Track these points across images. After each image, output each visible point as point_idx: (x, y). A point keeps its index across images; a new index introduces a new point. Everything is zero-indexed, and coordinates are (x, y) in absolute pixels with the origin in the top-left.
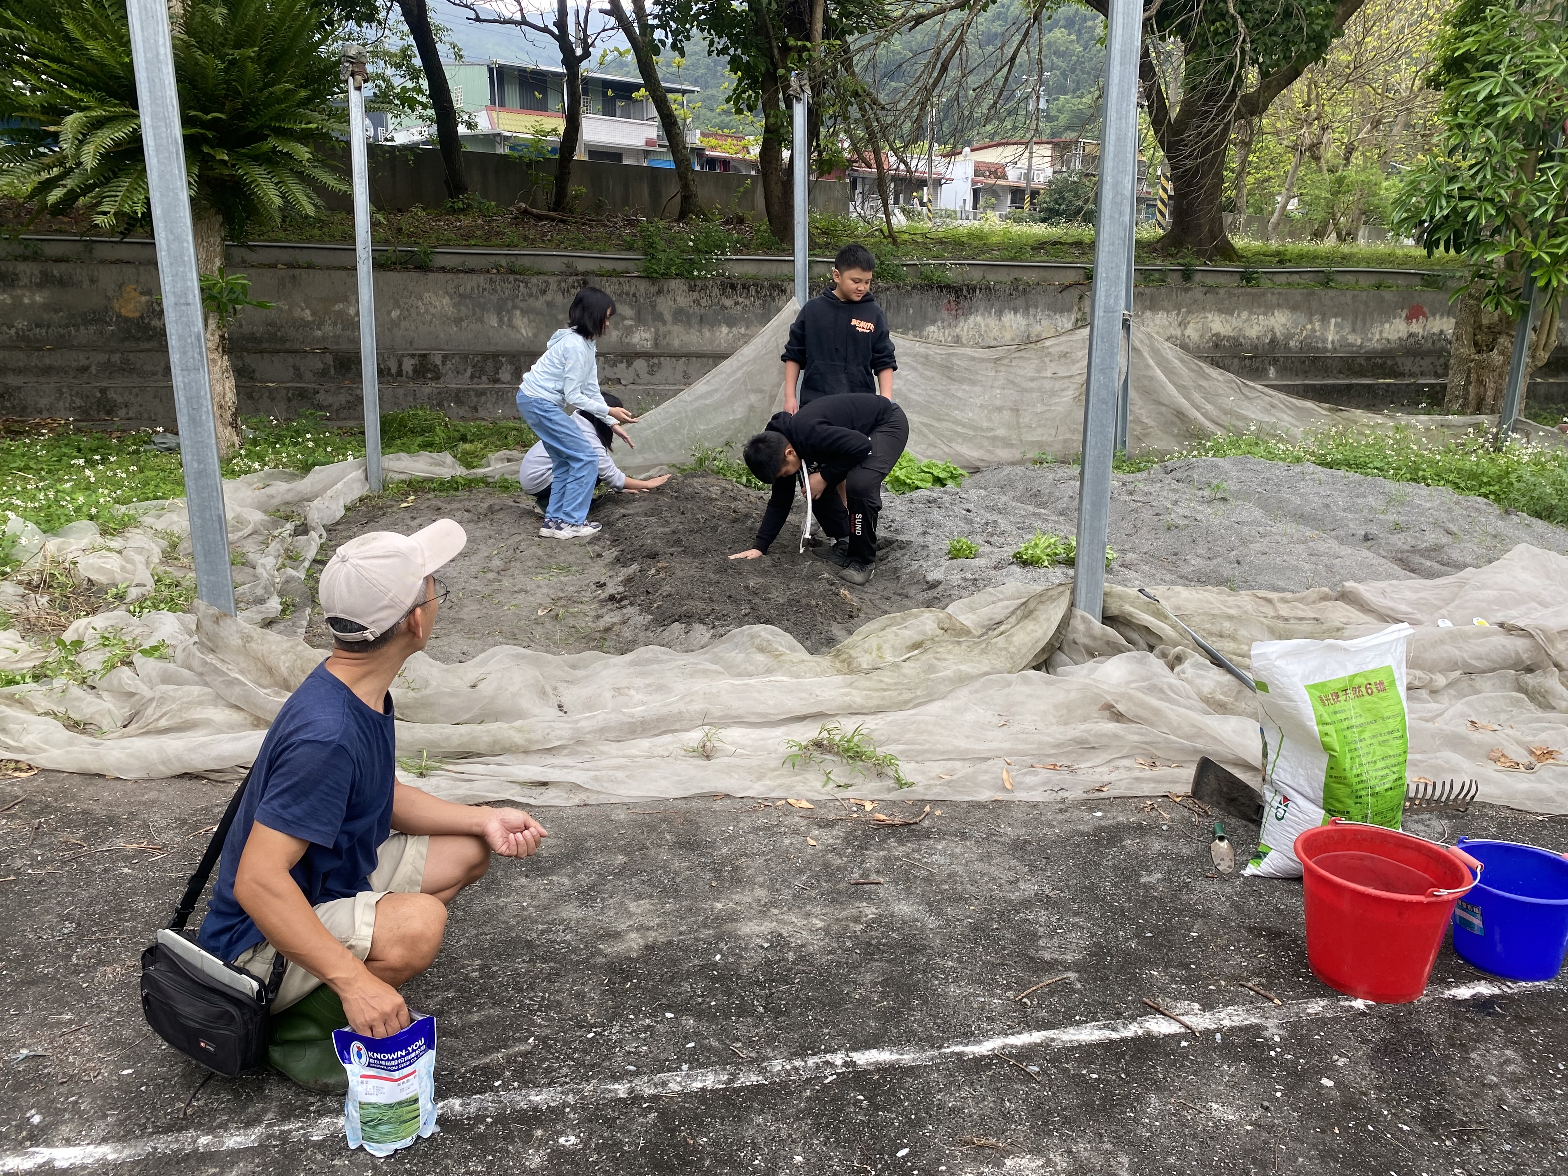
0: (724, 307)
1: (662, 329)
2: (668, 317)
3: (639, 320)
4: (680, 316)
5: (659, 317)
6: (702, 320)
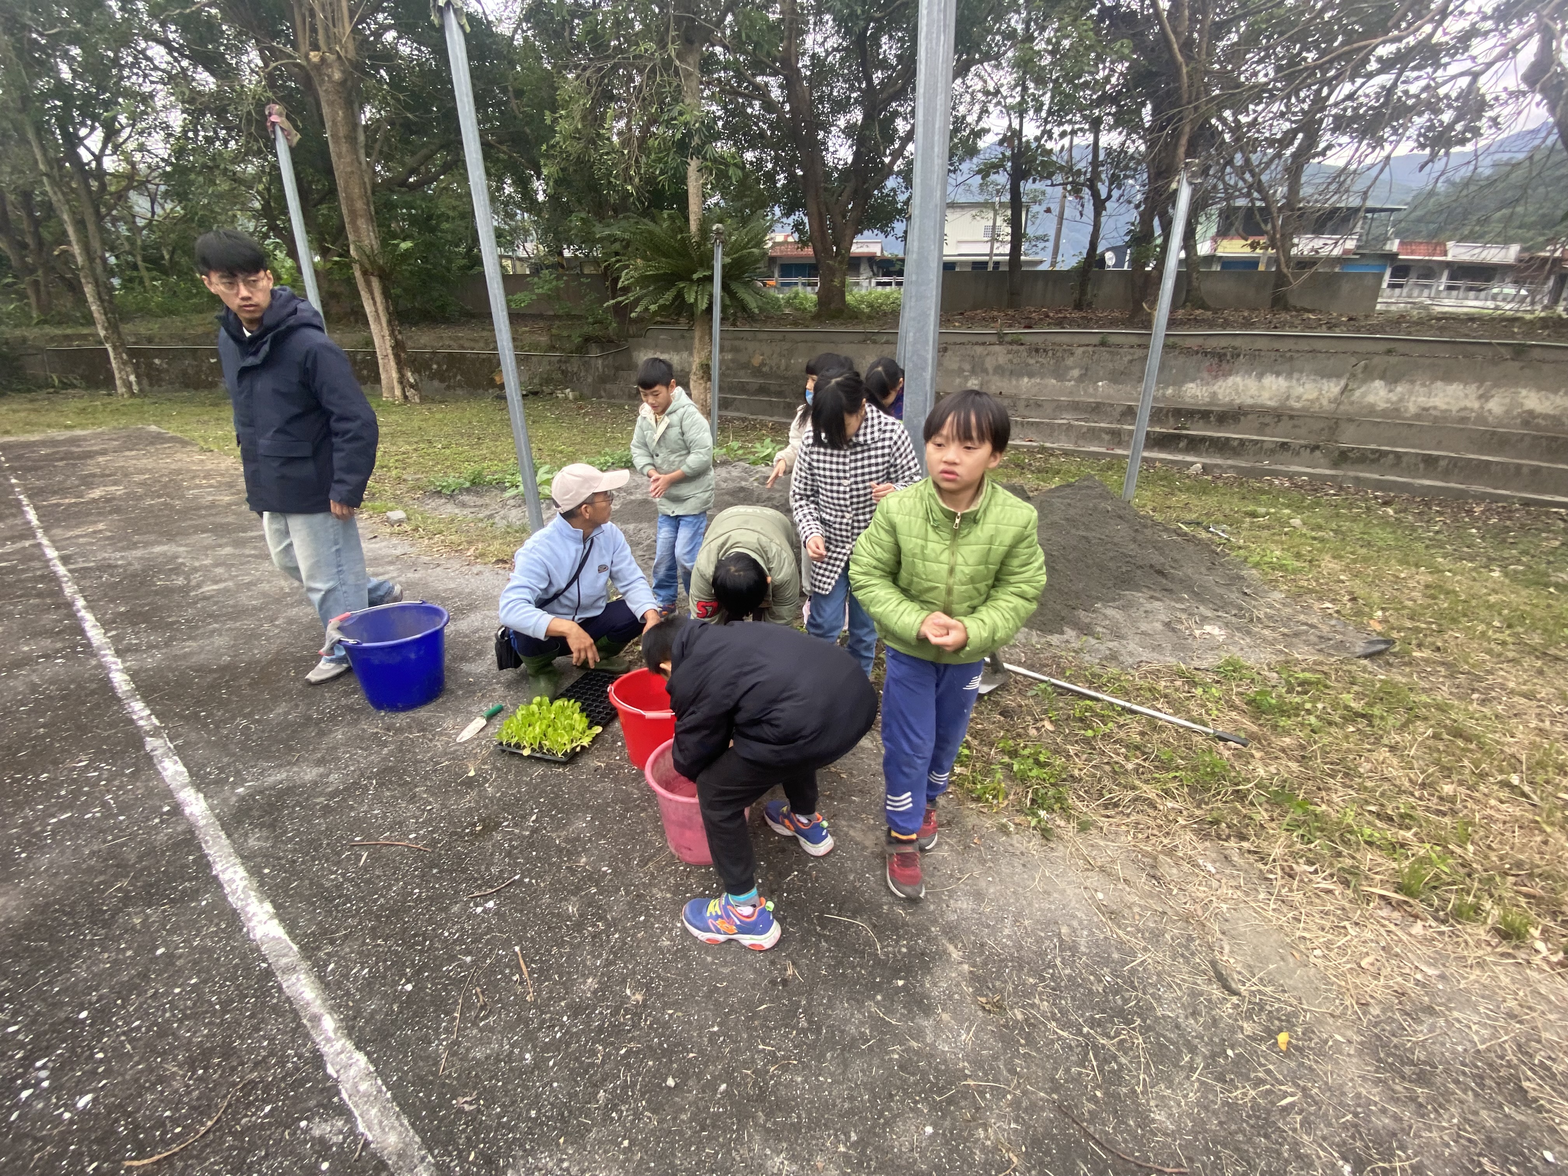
0: (1028, 365)
1: (986, 378)
2: (991, 371)
3: (973, 372)
4: (999, 370)
5: (985, 371)
6: (1011, 372)
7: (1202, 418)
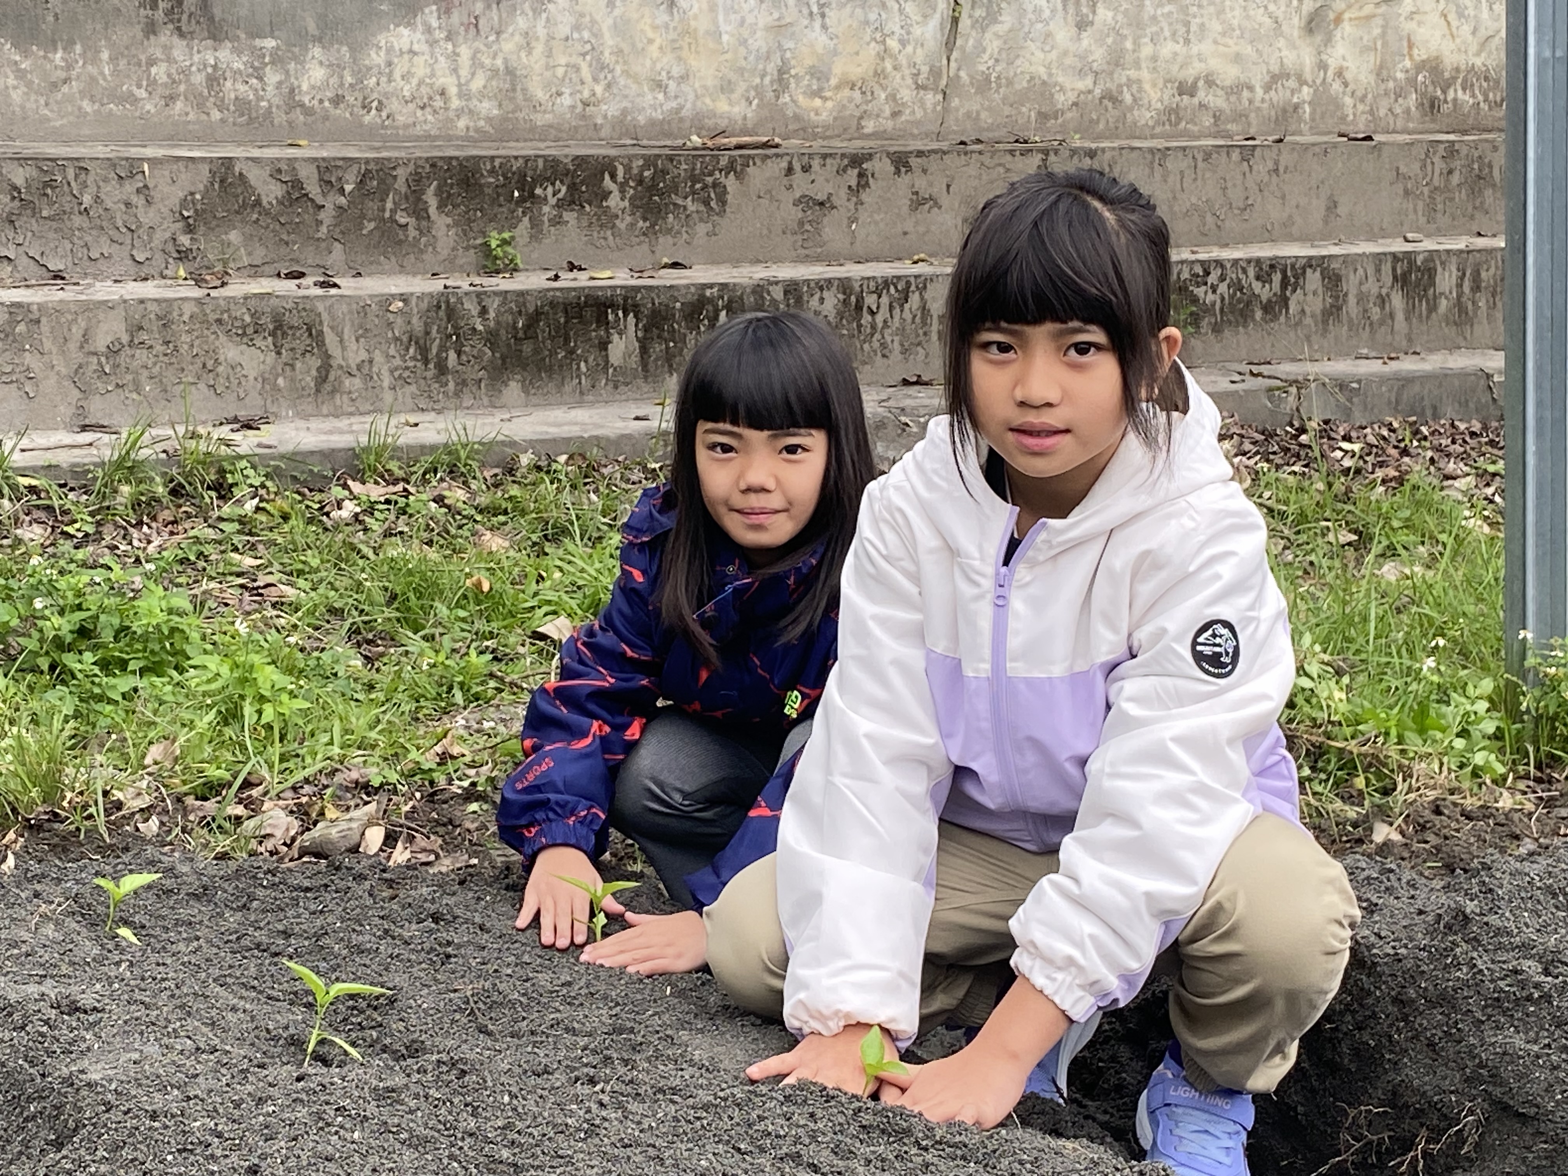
7: (572, 201)
